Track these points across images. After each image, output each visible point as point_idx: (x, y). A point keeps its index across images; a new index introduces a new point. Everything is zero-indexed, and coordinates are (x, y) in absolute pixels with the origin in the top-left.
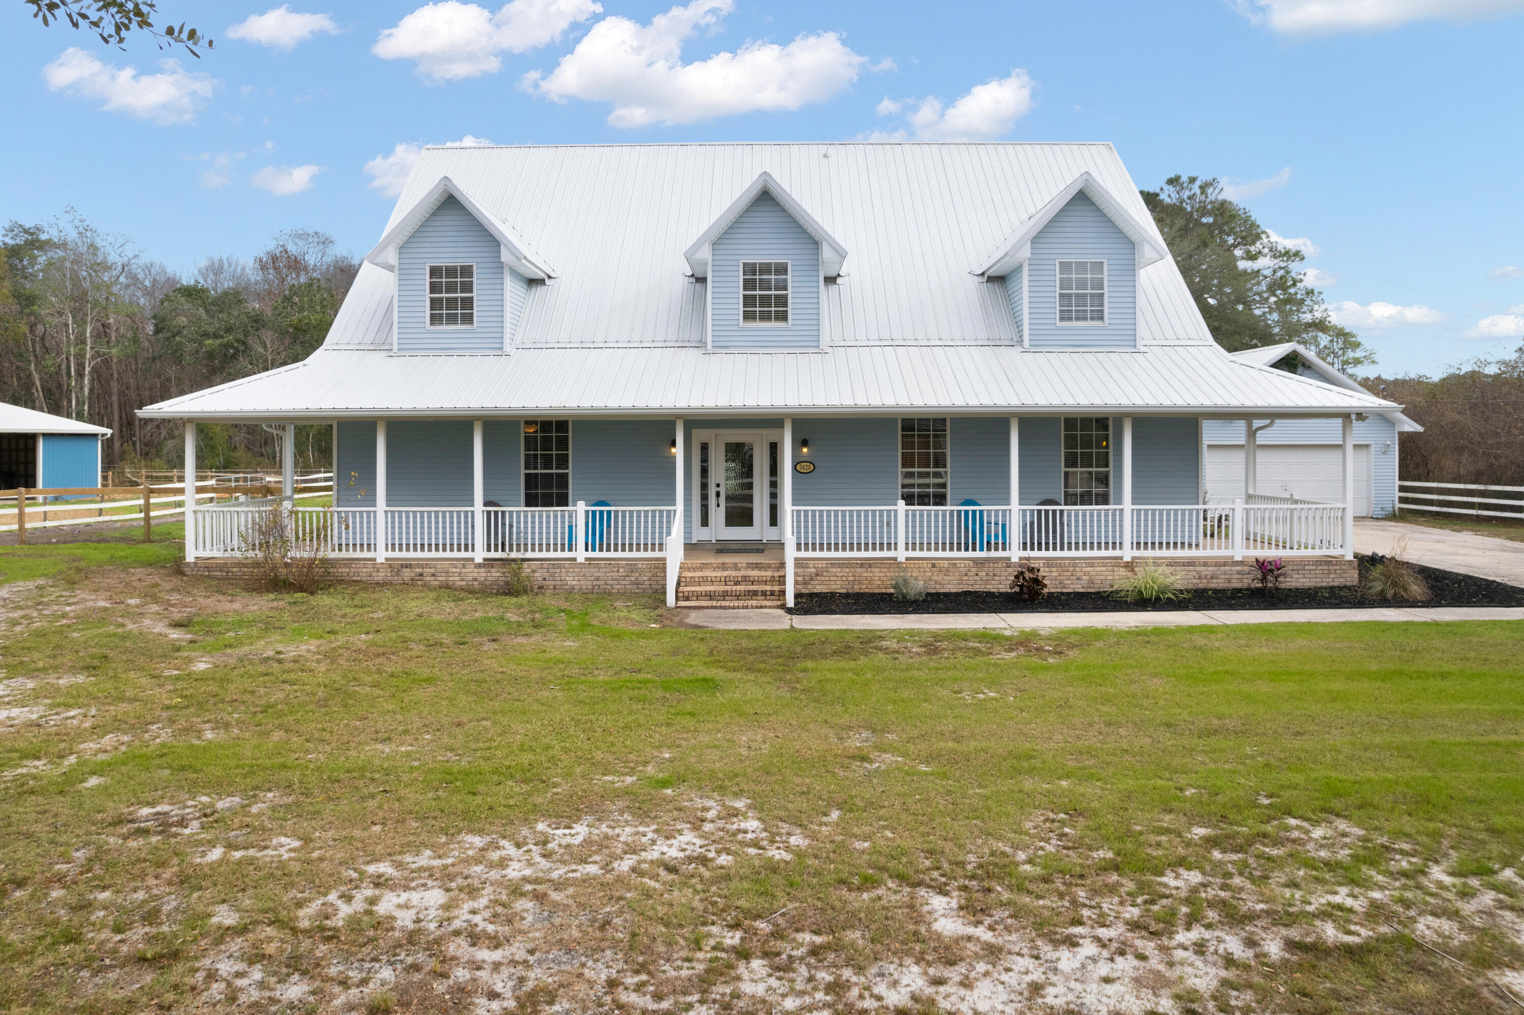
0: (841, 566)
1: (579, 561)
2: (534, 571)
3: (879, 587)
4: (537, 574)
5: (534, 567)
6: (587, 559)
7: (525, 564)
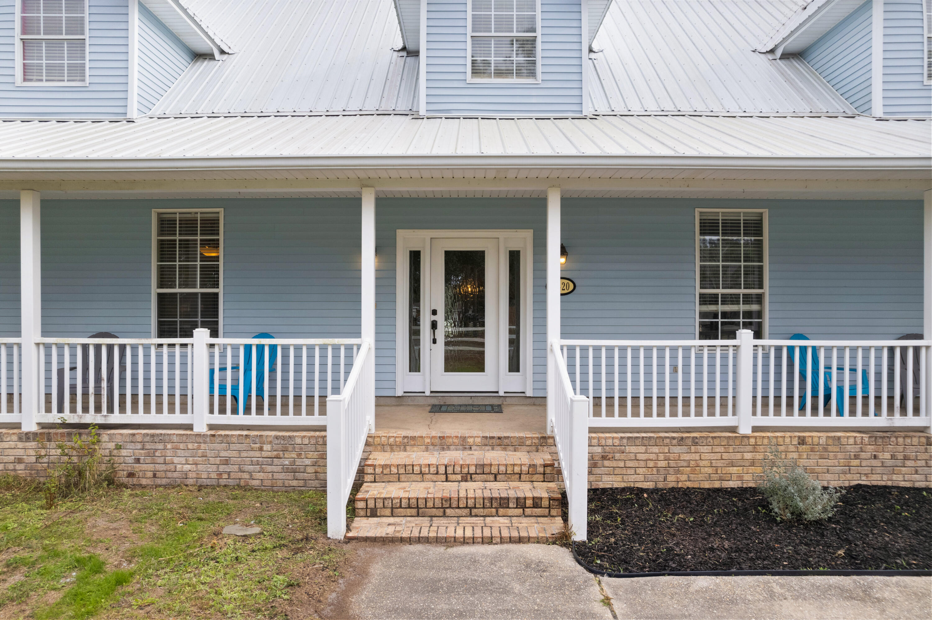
0: (645, 442)
1: (197, 429)
2: (119, 447)
3: (709, 478)
4: (124, 452)
5: (119, 439)
6: (211, 427)
7: (105, 435)
